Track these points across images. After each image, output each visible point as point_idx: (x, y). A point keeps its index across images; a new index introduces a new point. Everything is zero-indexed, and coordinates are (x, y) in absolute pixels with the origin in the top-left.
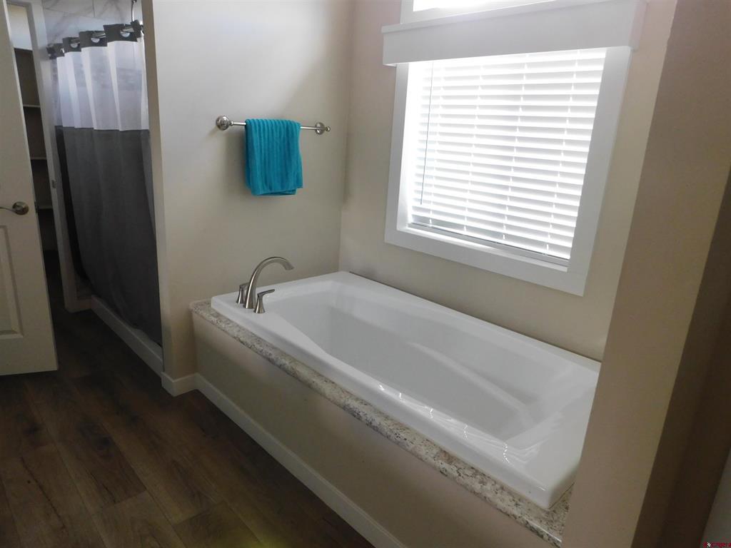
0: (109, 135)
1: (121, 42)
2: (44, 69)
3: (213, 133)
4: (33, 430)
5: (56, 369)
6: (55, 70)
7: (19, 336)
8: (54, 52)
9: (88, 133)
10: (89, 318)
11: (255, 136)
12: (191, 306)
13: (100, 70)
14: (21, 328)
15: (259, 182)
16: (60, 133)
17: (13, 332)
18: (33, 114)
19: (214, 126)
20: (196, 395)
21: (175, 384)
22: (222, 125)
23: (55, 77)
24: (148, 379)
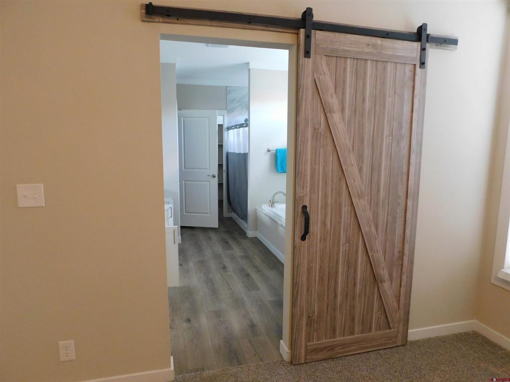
0: (239, 154)
1: (243, 128)
2: (225, 133)
3: (265, 153)
4: (210, 238)
5: (217, 227)
6: (228, 134)
7: (209, 215)
8: (229, 129)
9: (234, 153)
10: (230, 219)
11: (278, 154)
12: (256, 208)
13: (238, 135)
14: (210, 213)
15: (279, 168)
16: (228, 154)
17: (207, 213)
18: (221, 147)
19: (266, 151)
20: (256, 238)
21: (250, 234)
22: (269, 151)
23: (228, 136)
24: (243, 233)
